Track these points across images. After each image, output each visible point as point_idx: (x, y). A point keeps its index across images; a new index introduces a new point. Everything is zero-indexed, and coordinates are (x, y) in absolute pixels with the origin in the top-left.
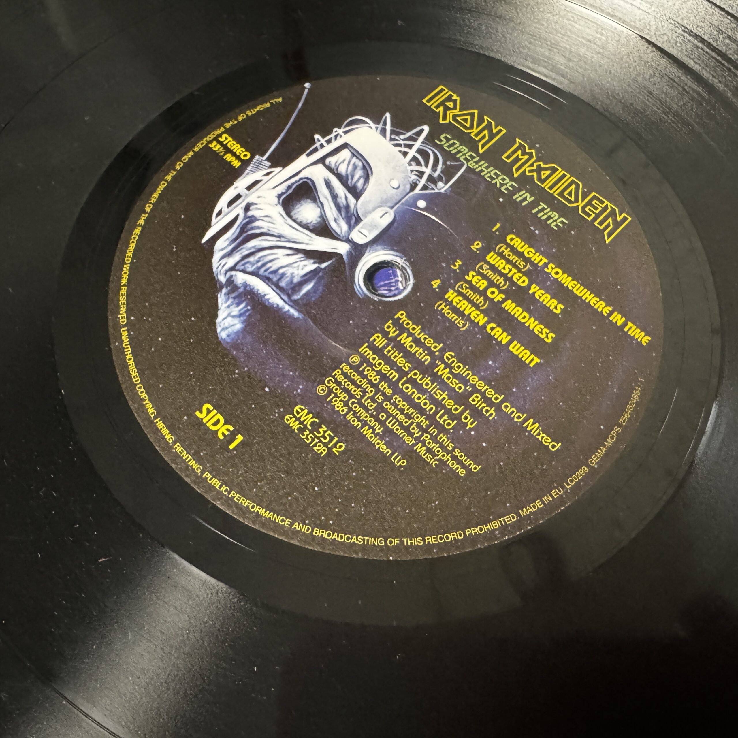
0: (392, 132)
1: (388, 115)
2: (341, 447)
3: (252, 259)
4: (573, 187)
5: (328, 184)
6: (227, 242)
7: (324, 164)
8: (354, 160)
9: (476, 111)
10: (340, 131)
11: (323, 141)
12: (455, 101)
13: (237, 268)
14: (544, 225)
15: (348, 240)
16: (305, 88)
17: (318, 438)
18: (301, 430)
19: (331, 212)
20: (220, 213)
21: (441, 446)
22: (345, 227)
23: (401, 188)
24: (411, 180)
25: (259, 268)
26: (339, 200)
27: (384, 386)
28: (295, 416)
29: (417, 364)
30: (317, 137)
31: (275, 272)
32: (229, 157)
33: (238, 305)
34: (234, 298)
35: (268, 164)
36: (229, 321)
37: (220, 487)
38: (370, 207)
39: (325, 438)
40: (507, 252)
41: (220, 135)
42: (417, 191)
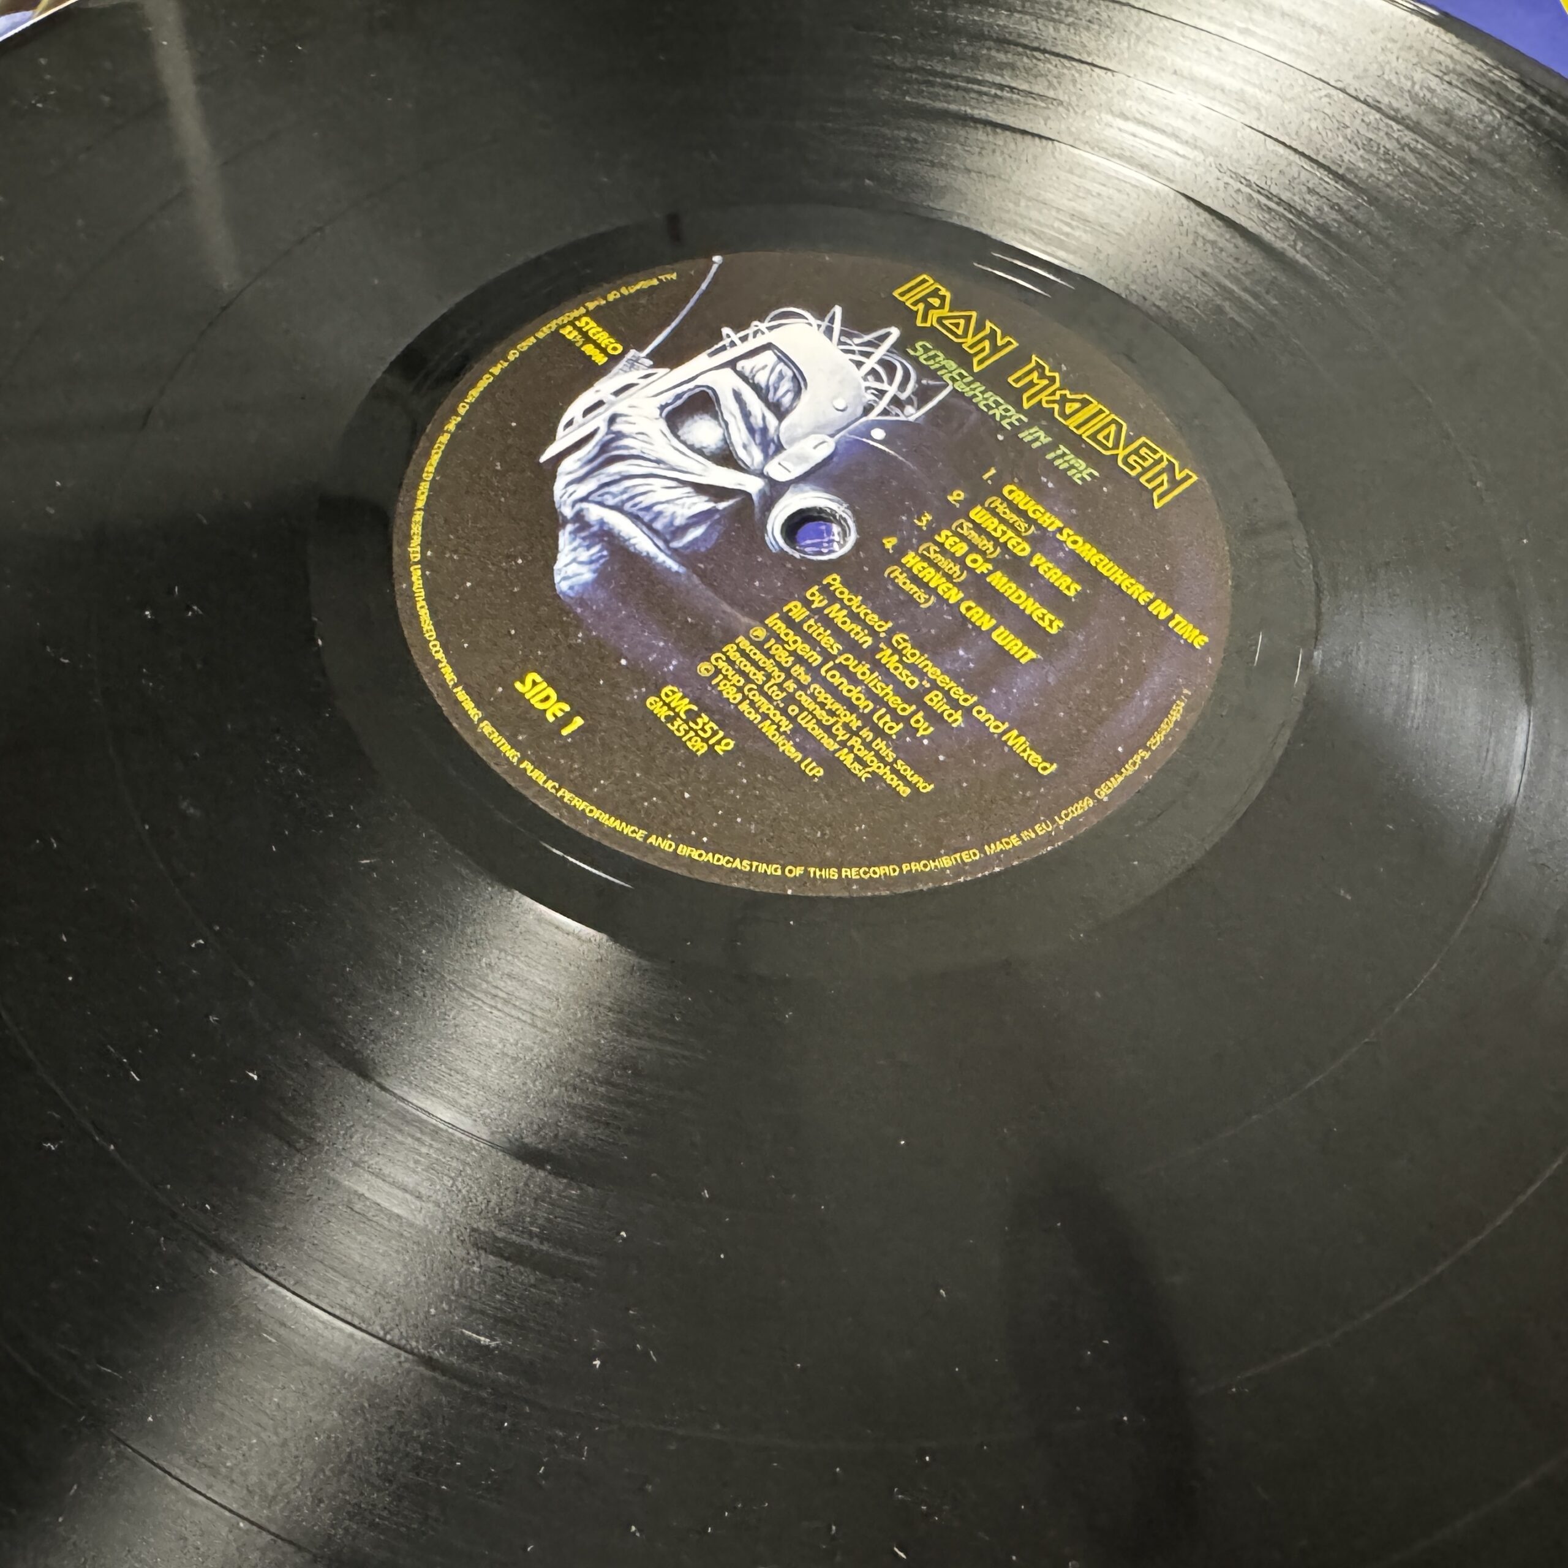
0: (843, 333)
1: (838, 310)
2: (727, 744)
3: (614, 489)
4: (1113, 428)
5: (737, 396)
6: (579, 464)
7: (734, 369)
8: (781, 366)
9: (974, 314)
10: (763, 326)
11: (735, 337)
12: (943, 298)
13: (591, 498)
14: (1062, 477)
15: (761, 474)
16: (714, 263)
17: (696, 731)
18: (670, 719)
19: (739, 436)
20: (570, 423)
21: (877, 754)
22: (758, 455)
23: (849, 410)
24: (865, 401)
25: (624, 502)
26: (752, 420)
27: (798, 670)
28: (661, 699)
29: (852, 646)
30: (726, 331)
31: (648, 508)
32: (589, 349)
33: (588, 548)
34: (584, 539)
35: (650, 362)
36: (574, 568)
37: (545, 782)
38: (800, 431)
39: (705, 731)
40: (1001, 509)
41: (578, 318)
42: (873, 416)
